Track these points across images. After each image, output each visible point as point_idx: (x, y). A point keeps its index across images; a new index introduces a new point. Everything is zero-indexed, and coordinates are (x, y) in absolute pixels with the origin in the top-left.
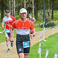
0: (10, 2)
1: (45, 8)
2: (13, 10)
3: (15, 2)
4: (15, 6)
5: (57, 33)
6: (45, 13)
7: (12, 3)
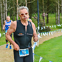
0: (1, 4)
1: (39, 11)
2: (5, 14)
3: (6, 5)
4: (7, 10)
5: (52, 39)
6: (39, 17)
7: (3, 6)
